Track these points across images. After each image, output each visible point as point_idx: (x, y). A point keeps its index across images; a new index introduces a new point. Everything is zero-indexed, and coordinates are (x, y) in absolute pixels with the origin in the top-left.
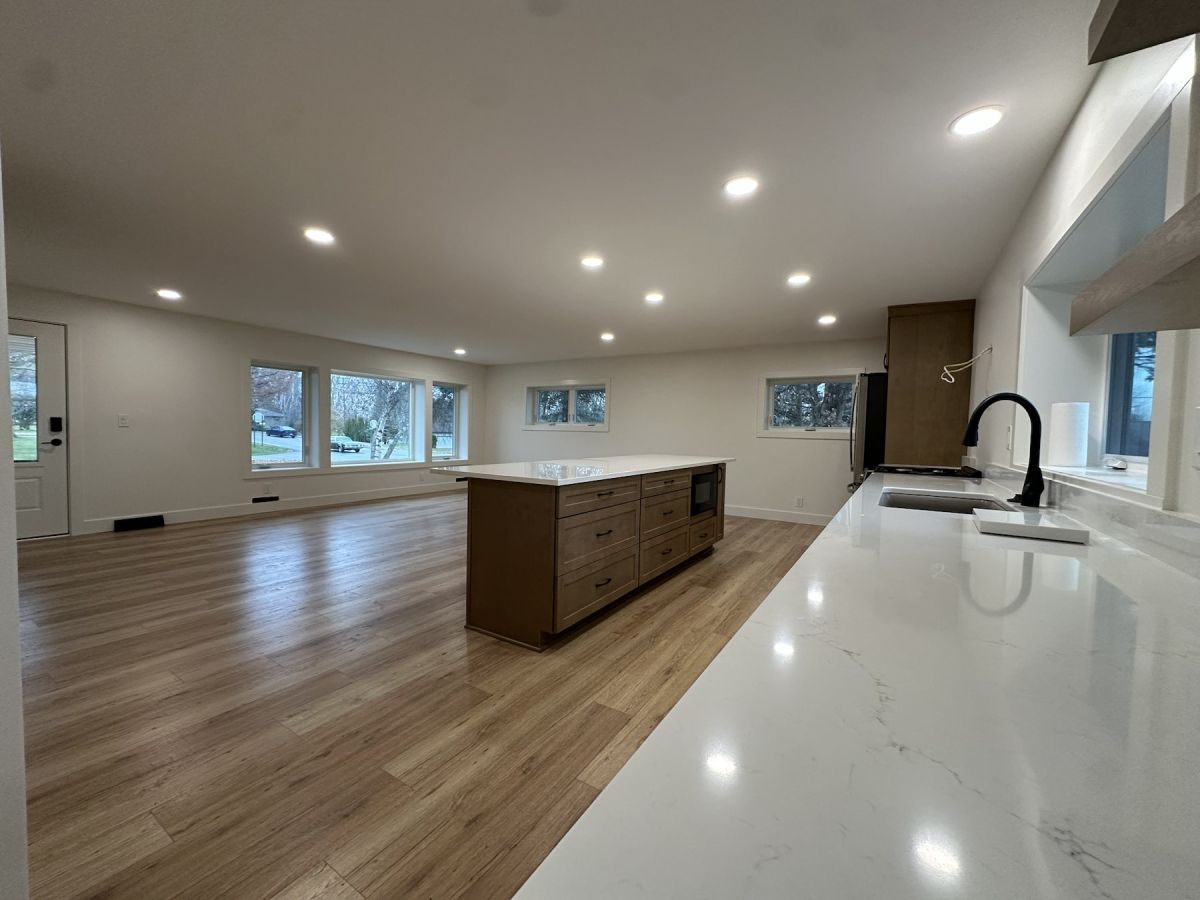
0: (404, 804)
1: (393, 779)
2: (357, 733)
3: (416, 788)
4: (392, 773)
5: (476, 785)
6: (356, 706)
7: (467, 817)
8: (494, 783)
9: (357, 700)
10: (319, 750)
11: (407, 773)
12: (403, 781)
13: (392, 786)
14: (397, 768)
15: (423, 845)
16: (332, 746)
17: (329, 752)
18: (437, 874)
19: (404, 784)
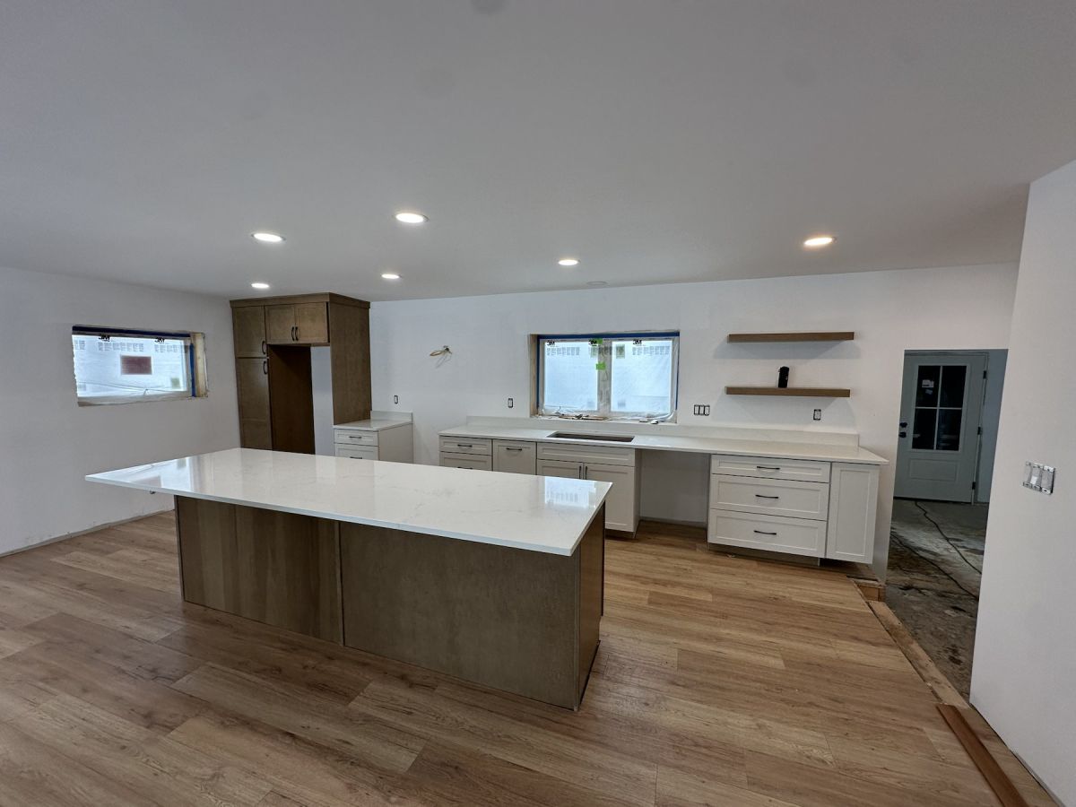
1: (784, 660)
2: (782, 700)
3: (777, 649)
4: (782, 663)
5: (750, 629)
6: (767, 723)
7: (770, 626)
8: (744, 624)
9: (760, 726)
10: (813, 710)
13: (788, 658)
14: (778, 663)
16: (805, 706)
17: (809, 703)
19: (782, 655)
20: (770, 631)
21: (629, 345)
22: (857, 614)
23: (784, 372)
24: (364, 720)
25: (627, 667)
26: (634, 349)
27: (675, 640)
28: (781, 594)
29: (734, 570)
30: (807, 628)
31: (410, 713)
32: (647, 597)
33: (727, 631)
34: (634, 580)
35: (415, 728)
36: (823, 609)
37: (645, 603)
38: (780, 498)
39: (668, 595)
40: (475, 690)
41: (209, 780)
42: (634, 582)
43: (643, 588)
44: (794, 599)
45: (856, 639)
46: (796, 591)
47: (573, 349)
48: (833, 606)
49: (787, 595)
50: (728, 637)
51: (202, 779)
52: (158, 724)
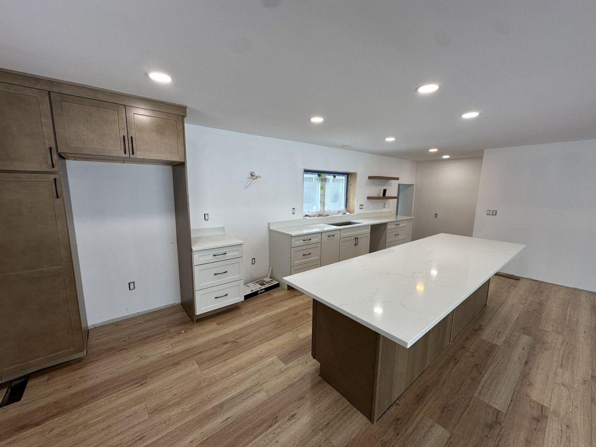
21: (330, 177)
23: (385, 191)
26: (333, 180)
38: (399, 234)
41: (567, 387)
47: (310, 178)
51: (568, 389)
52: (542, 413)
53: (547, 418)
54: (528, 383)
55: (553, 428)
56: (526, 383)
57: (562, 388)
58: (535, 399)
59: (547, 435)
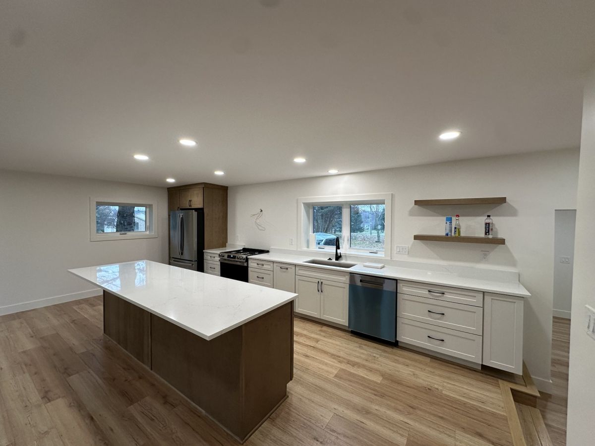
0: (417, 431)
1: (408, 440)
3: (408, 429)
4: (405, 441)
5: (396, 410)
7: (411, 410)
8: (393, 405)
11: (402, 435)
12: (407, 436)
13: (412, 439)
14: (402, 441)
15: (429, 419)
18: (436, 413)
19: (409, 435)
20: (409, 414)
22: (493, 414)
24: (129, 419)
25: (292, 419)
27: (336, 407)
28: (436, 386)
29: (408, 361)
30: (441, 418)
31: (152, 420)
32: (336, 372)
33: (377, 407)
34: (334, 358)
35: (149, 429)
36: (465, 404)
37: (331, 377)
38: (445, 314)
39: (351, 373)
40: (195, 414)
41: (42, 434)
42: (334, 360)
43: (339, 365)
44: (443, 392)
45: (480, 435)
46: (449, 385)
48: (475, 403)
49: (440, 388)
50: (376, 412)
51: (40, 433)
52: (47, 398)
53: (42, 398)
54: (72, 404)
55: (35, 397)
56: (74, 403)
57: (46, 429)
58: (57, 400)
59: (36, 391)
